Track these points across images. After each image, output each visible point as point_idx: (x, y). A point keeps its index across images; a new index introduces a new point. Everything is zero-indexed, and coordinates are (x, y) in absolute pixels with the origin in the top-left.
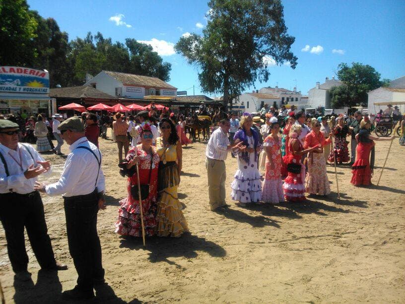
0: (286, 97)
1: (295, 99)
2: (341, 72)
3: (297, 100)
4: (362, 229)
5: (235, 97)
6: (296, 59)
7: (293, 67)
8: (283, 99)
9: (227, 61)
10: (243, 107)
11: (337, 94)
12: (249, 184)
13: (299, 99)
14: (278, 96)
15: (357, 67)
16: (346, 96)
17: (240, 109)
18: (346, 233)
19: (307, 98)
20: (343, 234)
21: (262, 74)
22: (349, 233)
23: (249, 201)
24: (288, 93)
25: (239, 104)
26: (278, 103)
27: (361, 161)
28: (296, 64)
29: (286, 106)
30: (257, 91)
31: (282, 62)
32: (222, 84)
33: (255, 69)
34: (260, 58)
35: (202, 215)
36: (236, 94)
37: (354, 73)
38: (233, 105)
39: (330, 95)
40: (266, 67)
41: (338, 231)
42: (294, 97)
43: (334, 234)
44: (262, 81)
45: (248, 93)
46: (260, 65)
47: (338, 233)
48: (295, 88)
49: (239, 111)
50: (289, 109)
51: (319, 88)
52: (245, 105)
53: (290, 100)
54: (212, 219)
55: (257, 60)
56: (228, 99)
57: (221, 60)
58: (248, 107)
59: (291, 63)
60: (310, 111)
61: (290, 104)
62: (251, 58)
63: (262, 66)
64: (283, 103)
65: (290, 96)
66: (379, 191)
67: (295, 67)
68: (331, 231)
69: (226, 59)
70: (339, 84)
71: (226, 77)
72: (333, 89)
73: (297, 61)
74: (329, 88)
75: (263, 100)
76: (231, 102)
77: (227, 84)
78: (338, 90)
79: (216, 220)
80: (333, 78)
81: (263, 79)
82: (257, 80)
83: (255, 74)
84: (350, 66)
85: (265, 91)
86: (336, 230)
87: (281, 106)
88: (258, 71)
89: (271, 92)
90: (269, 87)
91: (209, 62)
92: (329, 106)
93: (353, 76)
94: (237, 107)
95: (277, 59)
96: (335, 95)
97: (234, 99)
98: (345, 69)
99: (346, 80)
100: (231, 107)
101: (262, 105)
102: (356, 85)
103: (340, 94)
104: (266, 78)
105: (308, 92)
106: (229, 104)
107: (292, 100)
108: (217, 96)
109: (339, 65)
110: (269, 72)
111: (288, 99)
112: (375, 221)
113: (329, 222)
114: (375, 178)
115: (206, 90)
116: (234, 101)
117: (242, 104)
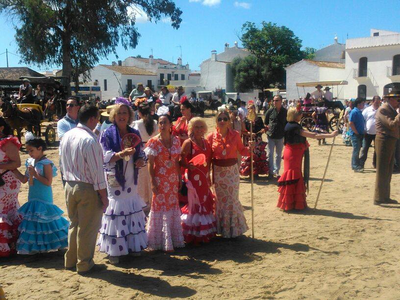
0: (166, 73)
1: (180, 77)
2: (246, 36)
3: (183, 77)
4: (303, 281)
5: (83, 72)
6: (180, 13)
7: (176, 25)
8: (162, 76)
9: (67, 10)
10: (98, 89)
11: (242, 71)
12: (124, 223)
13: (186, 77)
14: (154, 71)
15: (270, 29)
16: (256, 73)
17: (93, 92)
18: (281, 291)
19: (199, 75)
20: (277, 293)
21: (126, 34)
22: (284, 290)
23: (125, 252)
24: (168, 66)
25: (90, 84)
26: (155, 83)
27: (291, 172)
28: (180, 21)
29: (169, 87)
30: (120, 62)
31: (158, 17)
32: (59, 48)
33: (115, 26)
34: (123, 8)
35: (37, 286)
36: (85, 67)
37: (265, 38)
38: (80, 86)
39: (232, 71)
40: (133, 24)
41: (269, 289)
42: (179, 73)
43: (263, 295)
44: (128, 46)
45: (105, 66)
46: (123, 19)
47: (269, 293)
48: (180, 59)
49: (91, 95)
50: (174, 92)
51: (216, 60)
52: (101, 85)
53: (173, 78)
54: (55, 292)
55: (118, 12)
56: (70, 74)
57: (55, 8)
58: (106, 89)
59: (173, 19)
60: (205, 96)
61: (173, 85)
62: (107, 7)
63: (126, 21)
64: (162, 82)
65: (173, 72)
66: (318, 217)
67: (178, 27)
68: (258, 290)
69: (64, 6)
70: (245, 54)
71: (65, 37)
72: (237, 62)
73: (181, 17)
74: (230, 59)
75: (130, 77)
76: (76, 80)
77: (67, 49)
78: (243, 64)
79: (62, 293)
80: (236, 44)
81: (129, 42)
82: (120, 43)
83: (116, 33)
84: (260, 27)
85: (132, 63)
86: (265, 287)
87: (158, 87)
88: (120, 29)
89: (141, 64)
90: (139, 57)
91: (33, 9)
92: (231, 89)
93: (264, 43)
94: (87, 89)
95: (149, 12)
96: (240, 71)
97: (82, 75)
98: (253, 31)
99: (255, 49)
100: (77, 89)
101: (130, 86)
102: (269, 56)
103: (246, 70)
104: (134, 43)
105: (200, 66)
106: (72, 84)
107: (176, 78)
108: (51, 69)
109: (244, 25)
110: (138, 31)
111: (169, 76)
112: (319, 265)
113: (253, 275)
114: (311, 198)
115: (29, 58)
116: (81, 79)
117: (96, 84)
